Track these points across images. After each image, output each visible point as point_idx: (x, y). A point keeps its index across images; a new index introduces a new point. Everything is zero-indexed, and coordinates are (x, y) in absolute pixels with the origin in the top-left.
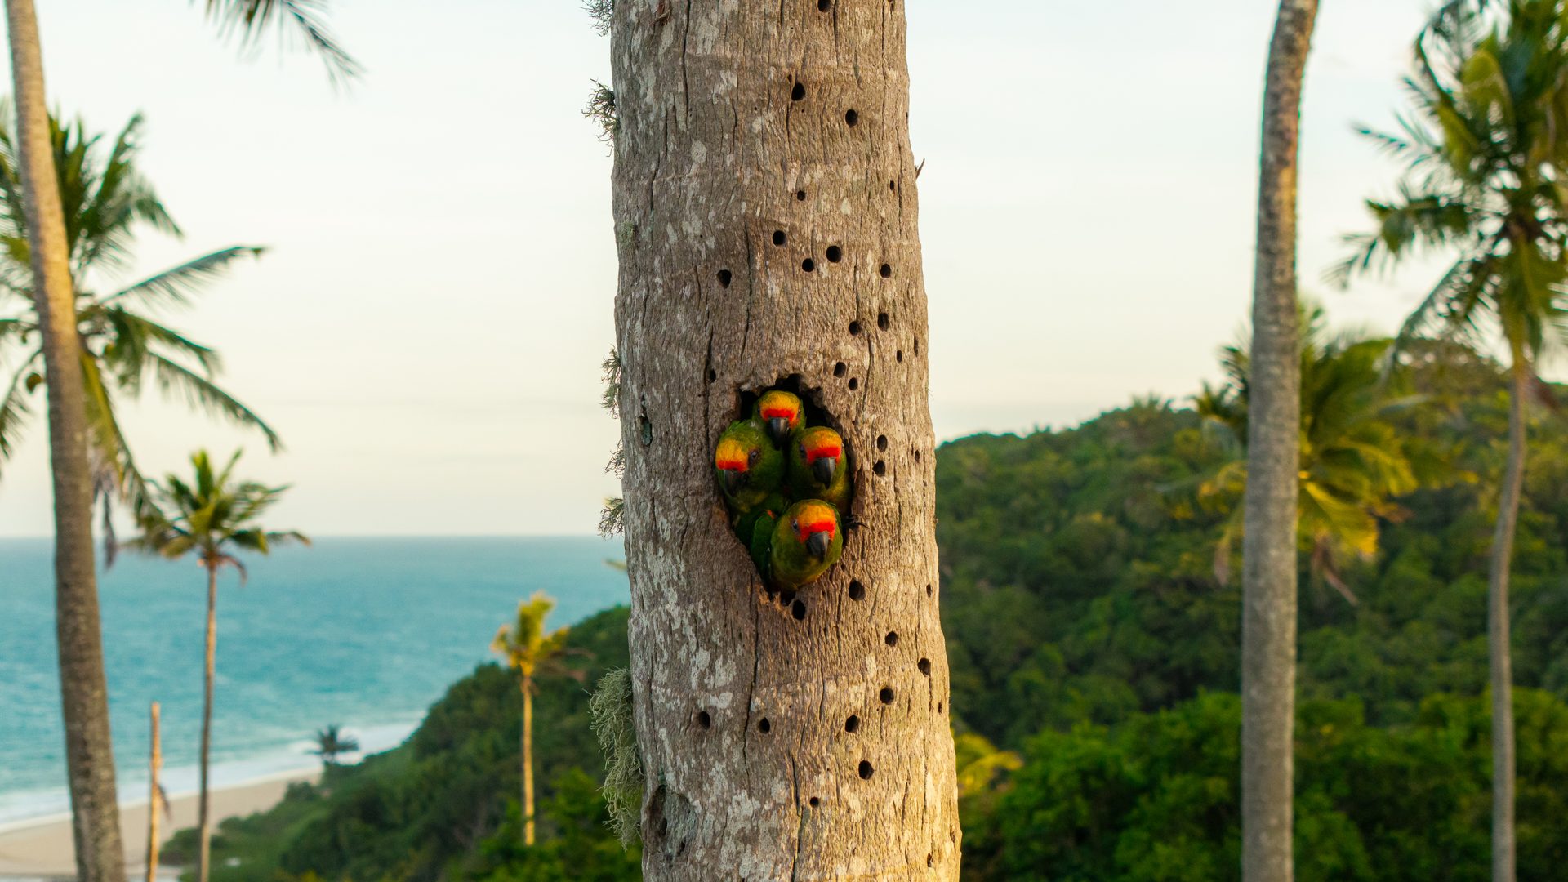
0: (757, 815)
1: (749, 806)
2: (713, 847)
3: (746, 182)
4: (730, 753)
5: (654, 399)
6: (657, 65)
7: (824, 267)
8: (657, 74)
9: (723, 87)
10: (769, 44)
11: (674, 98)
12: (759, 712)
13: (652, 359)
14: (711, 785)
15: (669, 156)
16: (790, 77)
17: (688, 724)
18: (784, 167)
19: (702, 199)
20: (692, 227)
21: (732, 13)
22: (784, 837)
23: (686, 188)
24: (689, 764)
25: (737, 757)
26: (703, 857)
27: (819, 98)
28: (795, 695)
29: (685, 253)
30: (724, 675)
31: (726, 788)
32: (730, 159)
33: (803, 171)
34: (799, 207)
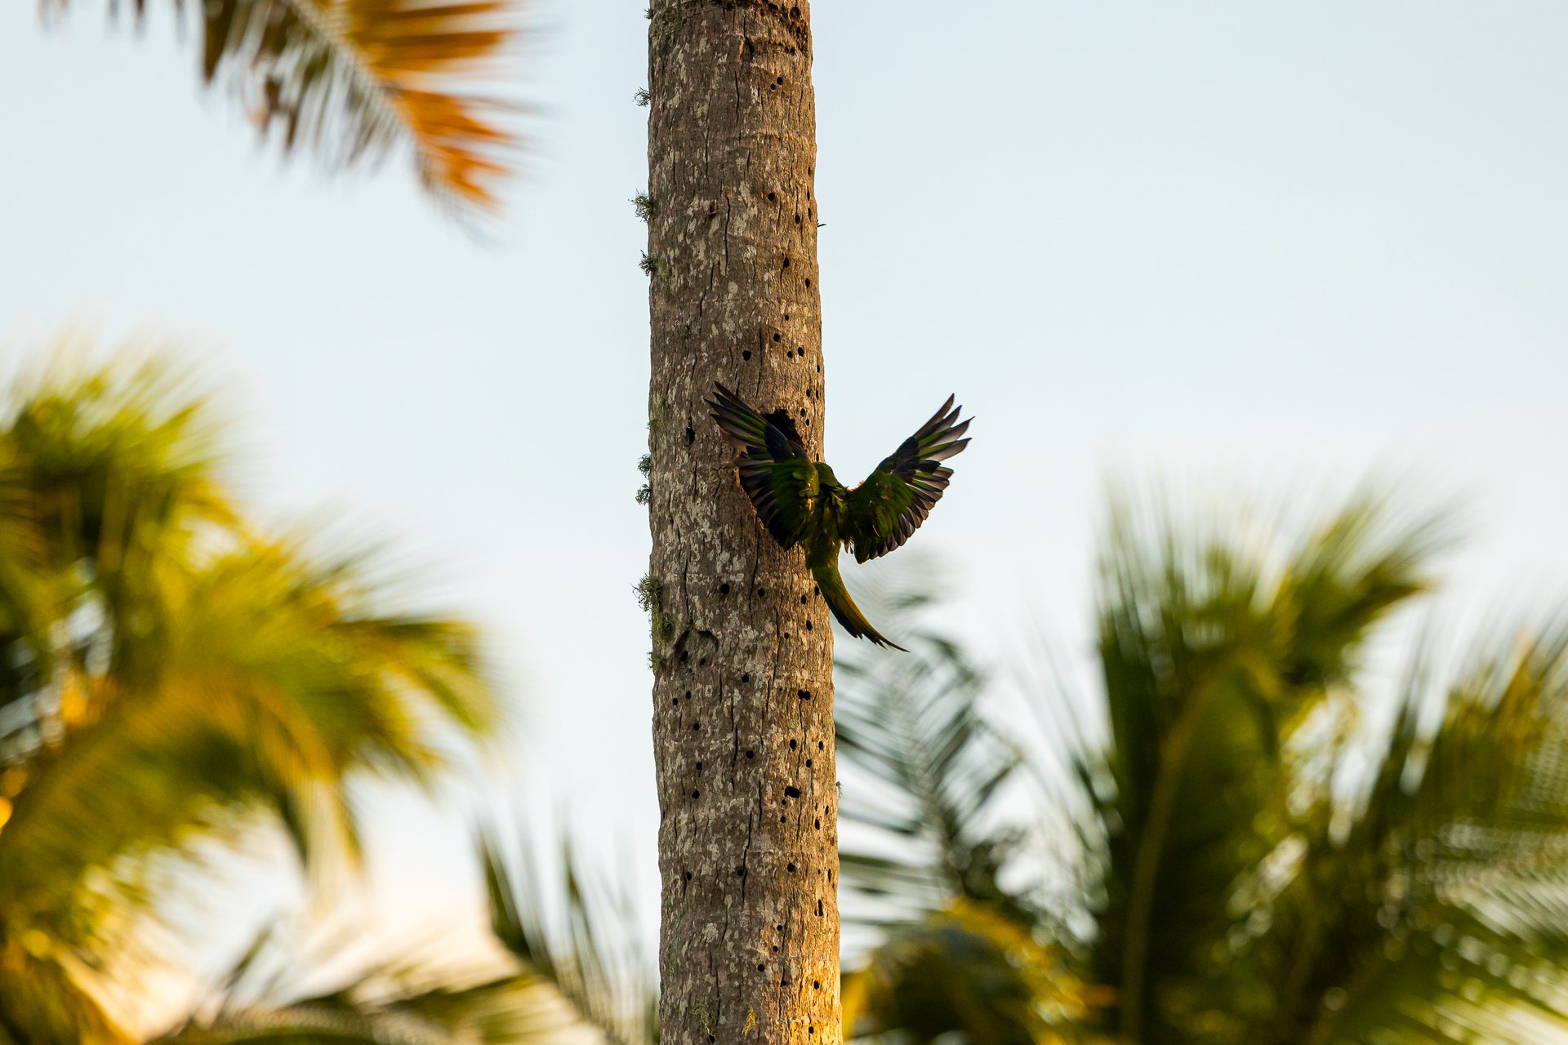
0: (757, 639)
1: (752, 634)
2: (729, 656)
3: (761, 306)
4: (742, 605)
5: (698, 419)
6: (707, 240)
7: (797, 357)
8: (707, 244)
9: (749, 254)
10: (772, 235)
11: (719, 257)
12: (759, 585)
13: (699, 396)
14: (729, 623)
15: (713, 289)
16: (783, 254)
17: (714, 591)
18: (779, 302)
19: (736, 312)
20: (729, 326)
21: (754, 215)
22: (770, 652)
23: (726, 305)
24: (714, 613)
25: (746, 608)
26: (723, 662)
27: (795, 268)
28: (778, 578)
29: (723, 341)
30: (738, 565)
31: (739, 624)
32: (751, 293)
33: (788, 305)
34: (786, 323)
